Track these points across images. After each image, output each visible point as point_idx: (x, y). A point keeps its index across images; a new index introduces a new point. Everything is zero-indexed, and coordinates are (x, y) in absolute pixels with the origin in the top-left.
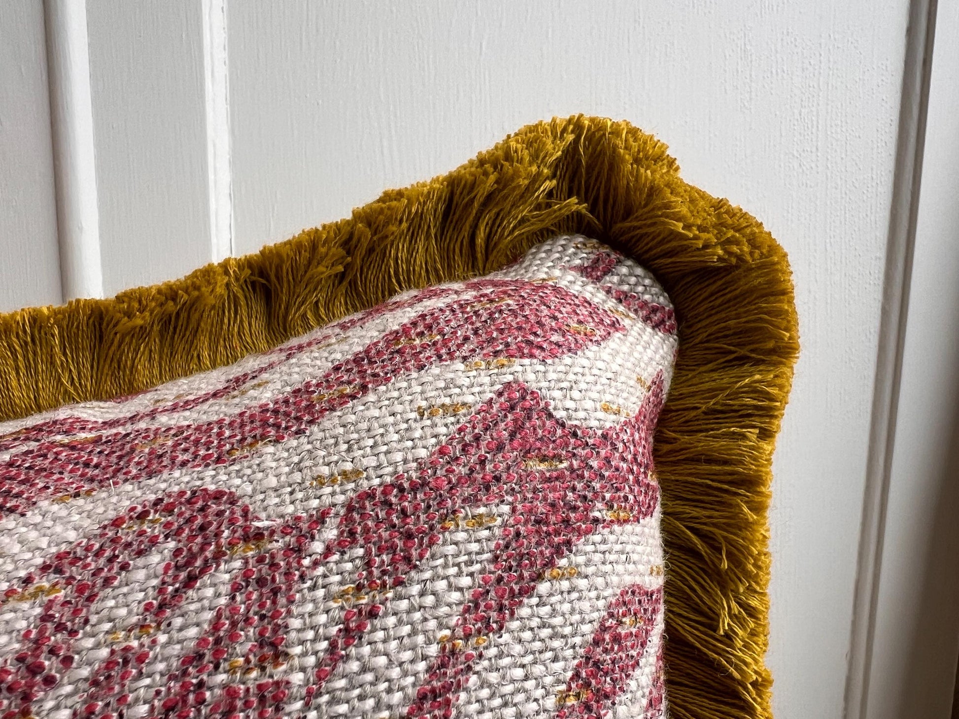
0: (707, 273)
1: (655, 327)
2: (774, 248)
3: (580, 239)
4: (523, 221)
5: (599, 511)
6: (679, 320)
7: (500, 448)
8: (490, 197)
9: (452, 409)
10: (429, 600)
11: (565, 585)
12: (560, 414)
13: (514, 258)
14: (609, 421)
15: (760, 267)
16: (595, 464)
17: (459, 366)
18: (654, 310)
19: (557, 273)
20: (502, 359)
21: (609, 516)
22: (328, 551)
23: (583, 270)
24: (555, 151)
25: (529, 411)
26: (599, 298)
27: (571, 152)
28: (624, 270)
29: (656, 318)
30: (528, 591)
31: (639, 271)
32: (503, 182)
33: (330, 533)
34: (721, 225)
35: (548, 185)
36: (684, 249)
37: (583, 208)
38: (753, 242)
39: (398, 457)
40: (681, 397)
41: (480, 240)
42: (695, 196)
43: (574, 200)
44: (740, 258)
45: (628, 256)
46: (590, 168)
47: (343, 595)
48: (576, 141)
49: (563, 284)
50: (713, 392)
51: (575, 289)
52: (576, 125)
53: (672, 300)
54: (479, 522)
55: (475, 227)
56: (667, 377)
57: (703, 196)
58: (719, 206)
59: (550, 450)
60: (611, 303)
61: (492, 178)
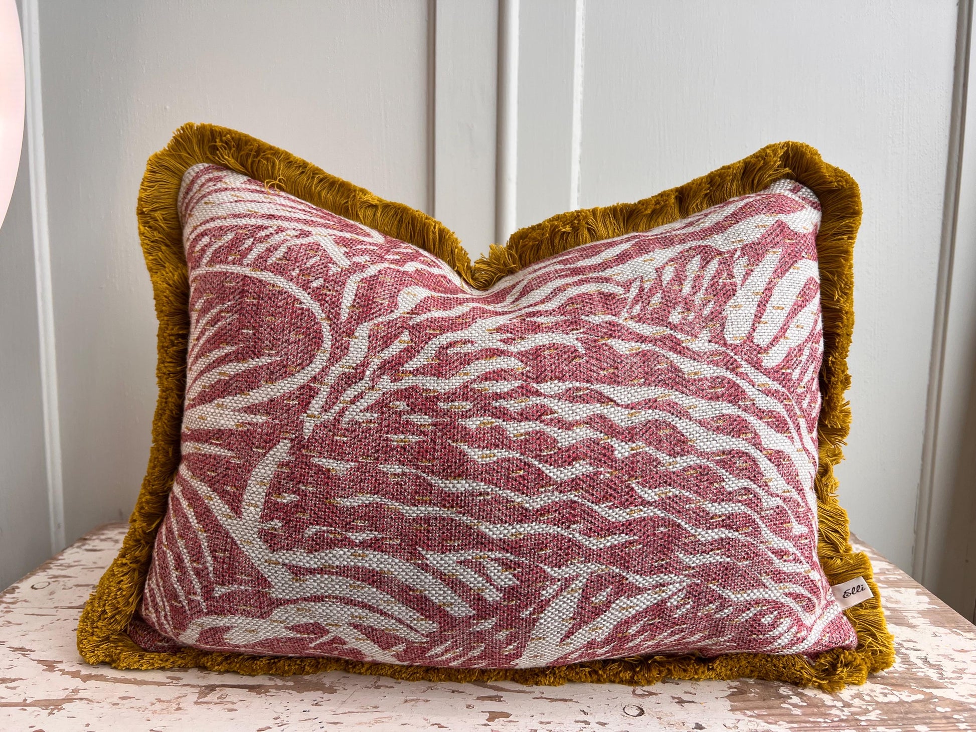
0: (832, 191)
1: (815, 208)
2: (853, 183)
3: (788, 180)
4: (770, 175)
5: (803, 254)
6: (822, 207)
7: (778, 235)
8: (760, 168)
9: (764, 226)
10: (765, 269)
11: (796, 271)
12: (792, 228)
13: (766, 187)
14: (805, 231)
15: (849, 189)
16: (802, 241)
17: (763, 216)
18: (814, 203)
19: (782, 191)
20: (774, 214)
21: (806, 256)
22: (739, 257)
23: (791, 190)
24: (781, 153)
25: (784, 227)
26: (797, 199)
27: (786, 153)
28: (804, 190)
29: (815, 205)
30: (787, 270)
31: (809, 190)
32: (766, 163)
33: (738, 253)
34: (836, 176)
35: (778, 163)
36: (825, 182)
37: (790, 171)
38: (847, 181)
39: (752, 237)
40: (823, 231)
41: (756, 182)
42: (828, 166)
43: (787, 169)
44: (842, 186)
45: (805, 186)
46: (793, 158)
47: (744, 267)
48: (788, 149)
49: (785, 194)
50: (833, 228)
51: (790, 196)
52: (787, 144)
53: (819, 200)
54: (774, 252)
55: (754, 177)
56: (819, 224)
57: (830, 166)
58: (836, 170)
59: (790, 237)
60: (801, 201)
61: (762, 162)
